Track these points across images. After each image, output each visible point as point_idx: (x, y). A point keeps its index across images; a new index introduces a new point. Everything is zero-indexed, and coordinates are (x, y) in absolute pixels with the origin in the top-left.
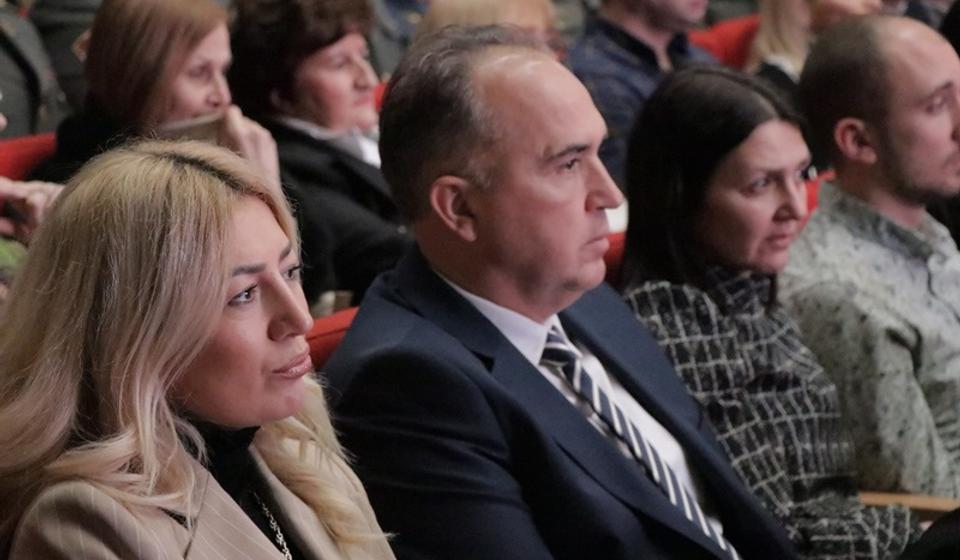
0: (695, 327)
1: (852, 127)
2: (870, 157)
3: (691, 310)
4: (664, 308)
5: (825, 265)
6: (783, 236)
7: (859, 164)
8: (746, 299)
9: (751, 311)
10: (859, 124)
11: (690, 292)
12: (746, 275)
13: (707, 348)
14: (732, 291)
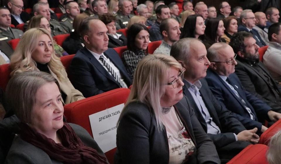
0: (132, 56)
1: (165, 32)
2: (167, 36)
3: (131, 54)
4: (128, 54)
5: (159, 50)
6: (145, 45)
7: (166, 37)
8: (142, 53)
9: (143, 55)
10: (165, 31)
11: (131, 52)
12: (142, 50)
13: (133, 59)
14: (139, 52)
